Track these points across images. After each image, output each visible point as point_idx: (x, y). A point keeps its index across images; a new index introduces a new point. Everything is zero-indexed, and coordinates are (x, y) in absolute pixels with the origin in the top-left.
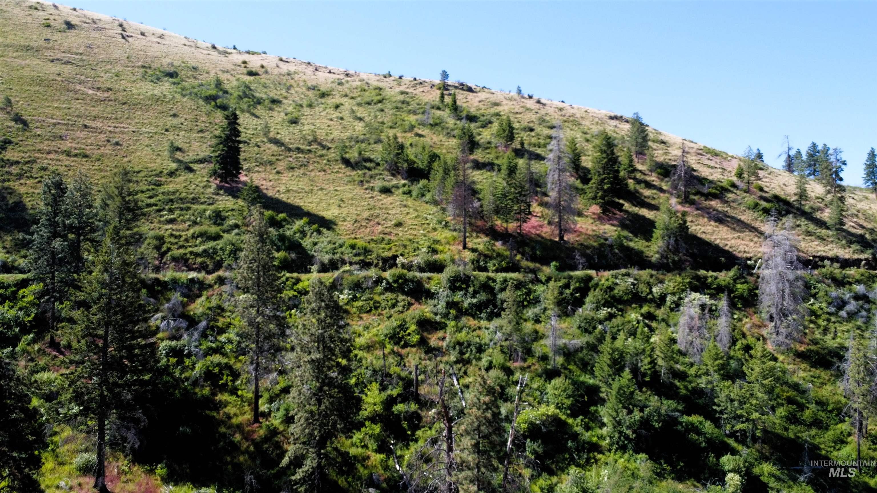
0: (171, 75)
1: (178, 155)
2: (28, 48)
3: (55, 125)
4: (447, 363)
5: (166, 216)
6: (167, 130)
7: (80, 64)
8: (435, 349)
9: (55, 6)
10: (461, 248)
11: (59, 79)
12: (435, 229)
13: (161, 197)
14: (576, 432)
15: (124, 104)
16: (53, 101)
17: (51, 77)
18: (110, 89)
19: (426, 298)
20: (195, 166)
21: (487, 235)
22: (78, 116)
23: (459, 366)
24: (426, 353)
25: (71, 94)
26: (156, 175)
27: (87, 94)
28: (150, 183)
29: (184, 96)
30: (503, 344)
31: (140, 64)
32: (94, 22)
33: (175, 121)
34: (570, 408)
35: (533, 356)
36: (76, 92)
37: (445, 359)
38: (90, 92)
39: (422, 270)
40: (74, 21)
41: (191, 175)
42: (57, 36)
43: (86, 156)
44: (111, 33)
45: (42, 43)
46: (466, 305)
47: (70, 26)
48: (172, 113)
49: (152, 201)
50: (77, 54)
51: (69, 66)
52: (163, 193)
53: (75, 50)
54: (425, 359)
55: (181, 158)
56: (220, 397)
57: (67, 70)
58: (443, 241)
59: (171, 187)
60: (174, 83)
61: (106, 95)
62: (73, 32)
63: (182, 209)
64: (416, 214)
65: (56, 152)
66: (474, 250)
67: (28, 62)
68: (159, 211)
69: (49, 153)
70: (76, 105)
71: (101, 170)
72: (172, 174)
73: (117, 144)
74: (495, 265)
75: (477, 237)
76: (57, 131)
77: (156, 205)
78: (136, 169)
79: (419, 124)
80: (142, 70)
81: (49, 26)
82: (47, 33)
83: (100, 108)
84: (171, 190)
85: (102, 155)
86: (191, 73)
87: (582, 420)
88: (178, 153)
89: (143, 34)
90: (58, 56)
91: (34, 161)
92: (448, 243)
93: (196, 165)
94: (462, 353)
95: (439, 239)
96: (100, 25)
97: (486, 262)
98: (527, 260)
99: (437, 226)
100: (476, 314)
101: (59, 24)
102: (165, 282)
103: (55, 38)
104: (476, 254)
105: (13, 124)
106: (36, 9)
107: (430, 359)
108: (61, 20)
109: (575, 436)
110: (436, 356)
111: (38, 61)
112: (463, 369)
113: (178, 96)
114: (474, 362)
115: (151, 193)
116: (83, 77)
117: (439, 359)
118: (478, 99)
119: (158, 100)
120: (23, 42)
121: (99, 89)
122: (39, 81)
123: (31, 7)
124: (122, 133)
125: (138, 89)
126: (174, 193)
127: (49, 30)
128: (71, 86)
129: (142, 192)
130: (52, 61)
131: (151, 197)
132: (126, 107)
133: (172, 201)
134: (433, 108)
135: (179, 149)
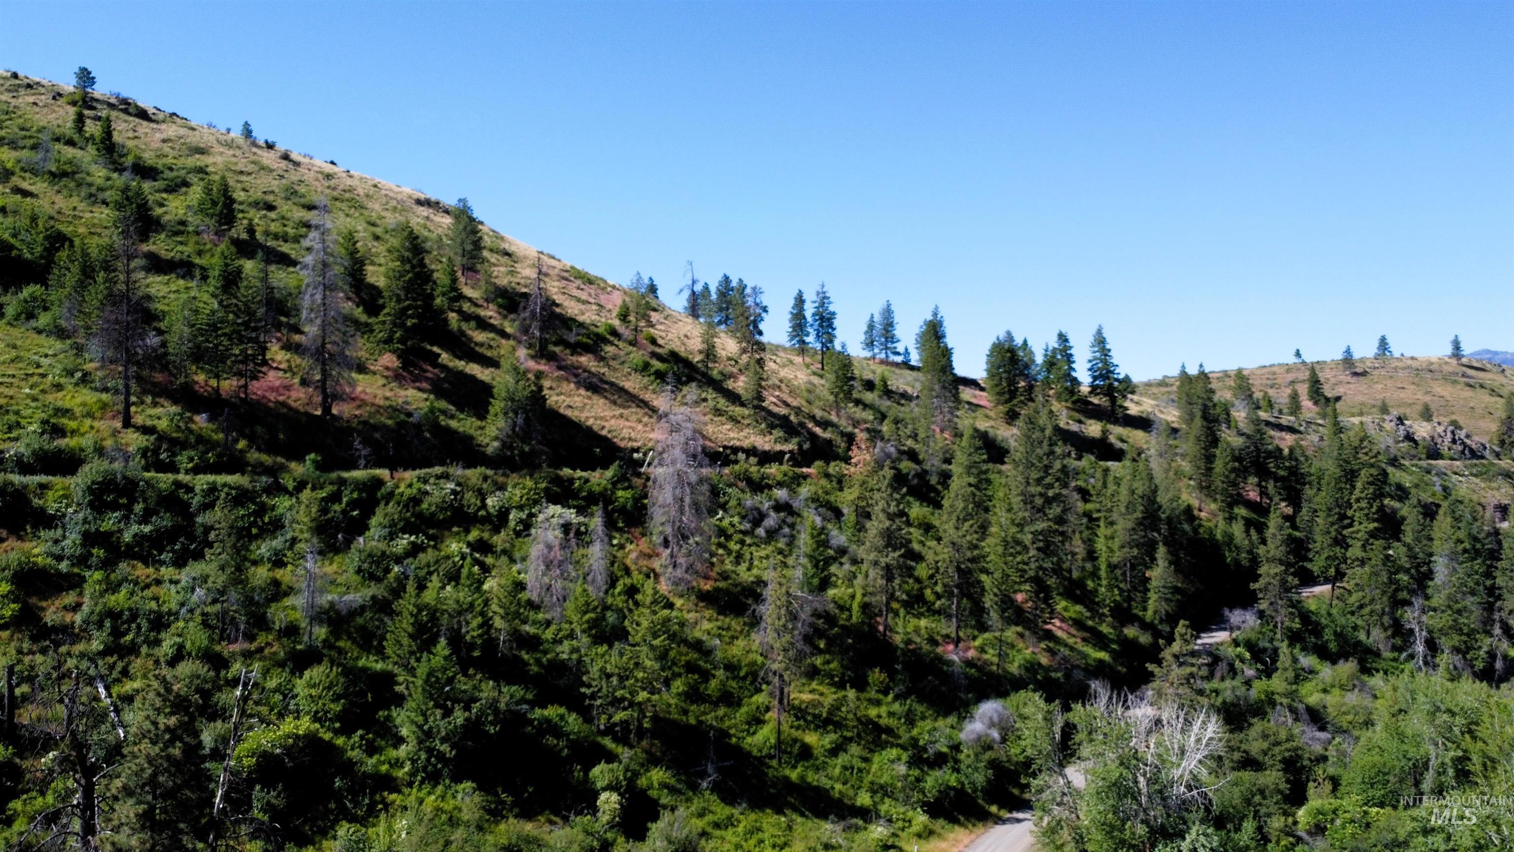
4: (82, 655)
8: (55, 629)
10: (118, 424)
12: (59, 387)
14: (350, 760)
19: (35, 527)
21: (175, 402)
23: (110, 660)
24: (34, 639)
30: (209, 609)
34: (338, 717)
35: (268, 629)
37: (80, 647)
39: (24, 467)
46: (127, 537)
54: (31, 652)
58: (78, 411)
64: (14, 353)
66: (146, 430)
74: (191, 459)
75: (155, 404)
79: (23, 170)
87: (362, 738)
92: (90, 415)
94: (117, 633)
95: (67, 405)
97: (174, 455)
98: (259, 449)
99: (63, 381)
100: (150, 554)
104: (152, 438)
107: (44, 651)
109: (348, 768)
110: (57, 644)
112: (120, 665)
114: (144, 650)
117: (63, 649)
118: (159, 136)
134: (58, 139)
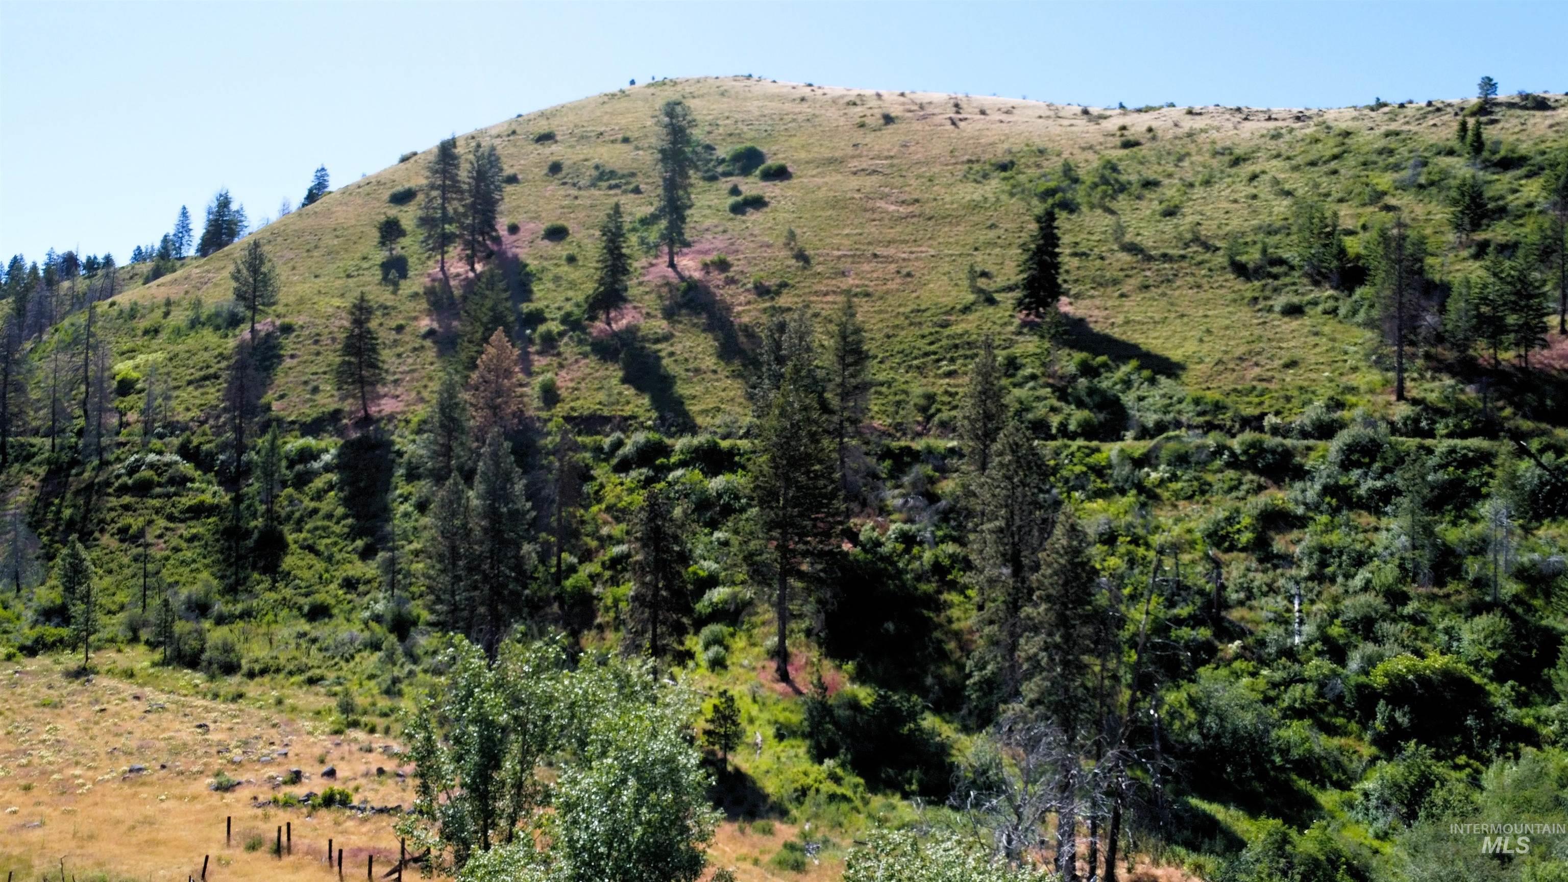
0: (1004, 167)
1: (982, 283)
2: (831, 161)
3: (839, 258)
4: (1291, 578)
5: (945, 366)
6: (976, 249)
7: (888, 171)
8: (1279, 556)
9: (879, 96)
10: (1393, 398)
11: (857, 196)
12: (1355, 369)
13: (944, 342)
14: (1492, 703)
15: (930, 219)
16: (845, 226)
17: (849, 196)
18: (917, 201)
19: (1293, 479)
20: (998, 297)
21: (1453, 375)
22: (870, 243)
23: (1310, 584)
24: (1261, 561)
25: (868, 215)
26: (946, 313)
27: (887, 212)
28: (935, 324)
29: (1012, 195)
30: (1408, 555)
31: (966, 158)
32: (922, 107)
33: (992, 234)
34: (1493, 664)
35: (1461, 579)
36: (873, 210)
37: (1294, 572)
38: (892, 208)
39: (1304, 434)
40: (895, 111)
41: (991, 310)
42: (869, 138)
43: (867, 295)
44: (938, 119)
45: (850, 151)
46: (1362, 491)
47: (888, 119)
48: (989, 223)
49: (933, 348)
50: (886, 158)
51: (874, 178)
52: (948, 337)
53: (886, 154)
54: (1256, 570)
55: (984, 287)
56: (946, 596)
57: (870, 182)
58: (1363, 388)
59: (958, 329)
60: (1004, 179)
61: (910, 209)
62: (891, 128)
63: (966, 357)
64: (1330, 344)
65: (834, 292)
66: (1415, 402)
67: (826, 179)
68: (938, 361)
69: (826, 294)
70: (872, 230)
71: (880, 312)
72: (966, 309)
73: (909, 275)
74: (1447, 426)
75: (1433, 379)
76: (841, 266)
77: (935, 353)
78: (923, 307)
79: (1396, 188)
80: (966, 167)
81: (862, 125)
82: (859, 136)
83: (899, 229)
84: (959, 331)
85: (887, 292)
86: (1033, 160)
87: (1513, 688)
88: (984, 280)
89: (983, 112)
90: (864, 166)
91: (807, 306)
92: (1372, 391)
93: (1003, 295)
94: (1323, 564)
95: (1355, 384)
96: (930, 110)
97: (1434, 422)
98: (1525, 416)
99: (1360, 364)
100: (1377, 506)
101: (874, 121)
102: (918, 452)
103: (867, 140)
104: (1418, 409)
105: (793, 261)
106: (855, 104)
107: (1265, 571)
108: (878, 113)
109: (1487, 711)
110: (1275, 567)
111: (839, 177)
112: (1317, 588)
113: (1004, 197)
114: (1340, 579)
115: (932, 338)
116: (887, 190)
117: (1279, 571)
118: (1548, 122)
119: (975, 207)
120: (827, 154)
121: (903, 202)
122: (835, 203)
123: (848, 104)
124: (917, 259)
125: (952, 194)
126: (962, 335)
127: (862, 131)
128: (870, 204)
129: (923, 337)
130: (855, 173)
131: (932, 343)
132: (931, 223)
133: (956, 346)
134: (1439, 153)
135: (984, 274)
